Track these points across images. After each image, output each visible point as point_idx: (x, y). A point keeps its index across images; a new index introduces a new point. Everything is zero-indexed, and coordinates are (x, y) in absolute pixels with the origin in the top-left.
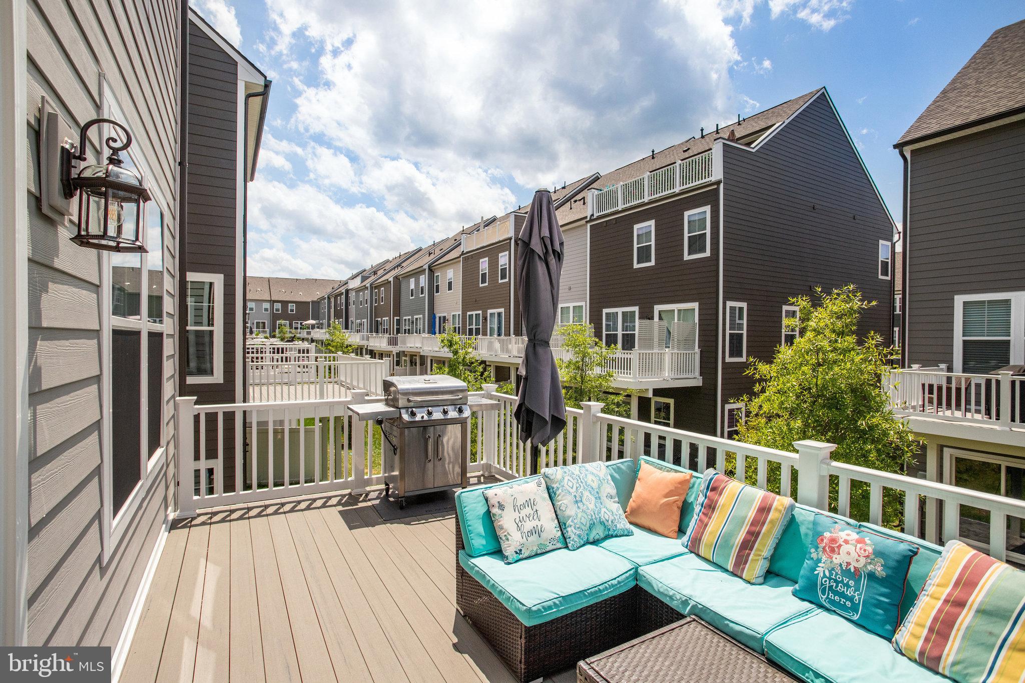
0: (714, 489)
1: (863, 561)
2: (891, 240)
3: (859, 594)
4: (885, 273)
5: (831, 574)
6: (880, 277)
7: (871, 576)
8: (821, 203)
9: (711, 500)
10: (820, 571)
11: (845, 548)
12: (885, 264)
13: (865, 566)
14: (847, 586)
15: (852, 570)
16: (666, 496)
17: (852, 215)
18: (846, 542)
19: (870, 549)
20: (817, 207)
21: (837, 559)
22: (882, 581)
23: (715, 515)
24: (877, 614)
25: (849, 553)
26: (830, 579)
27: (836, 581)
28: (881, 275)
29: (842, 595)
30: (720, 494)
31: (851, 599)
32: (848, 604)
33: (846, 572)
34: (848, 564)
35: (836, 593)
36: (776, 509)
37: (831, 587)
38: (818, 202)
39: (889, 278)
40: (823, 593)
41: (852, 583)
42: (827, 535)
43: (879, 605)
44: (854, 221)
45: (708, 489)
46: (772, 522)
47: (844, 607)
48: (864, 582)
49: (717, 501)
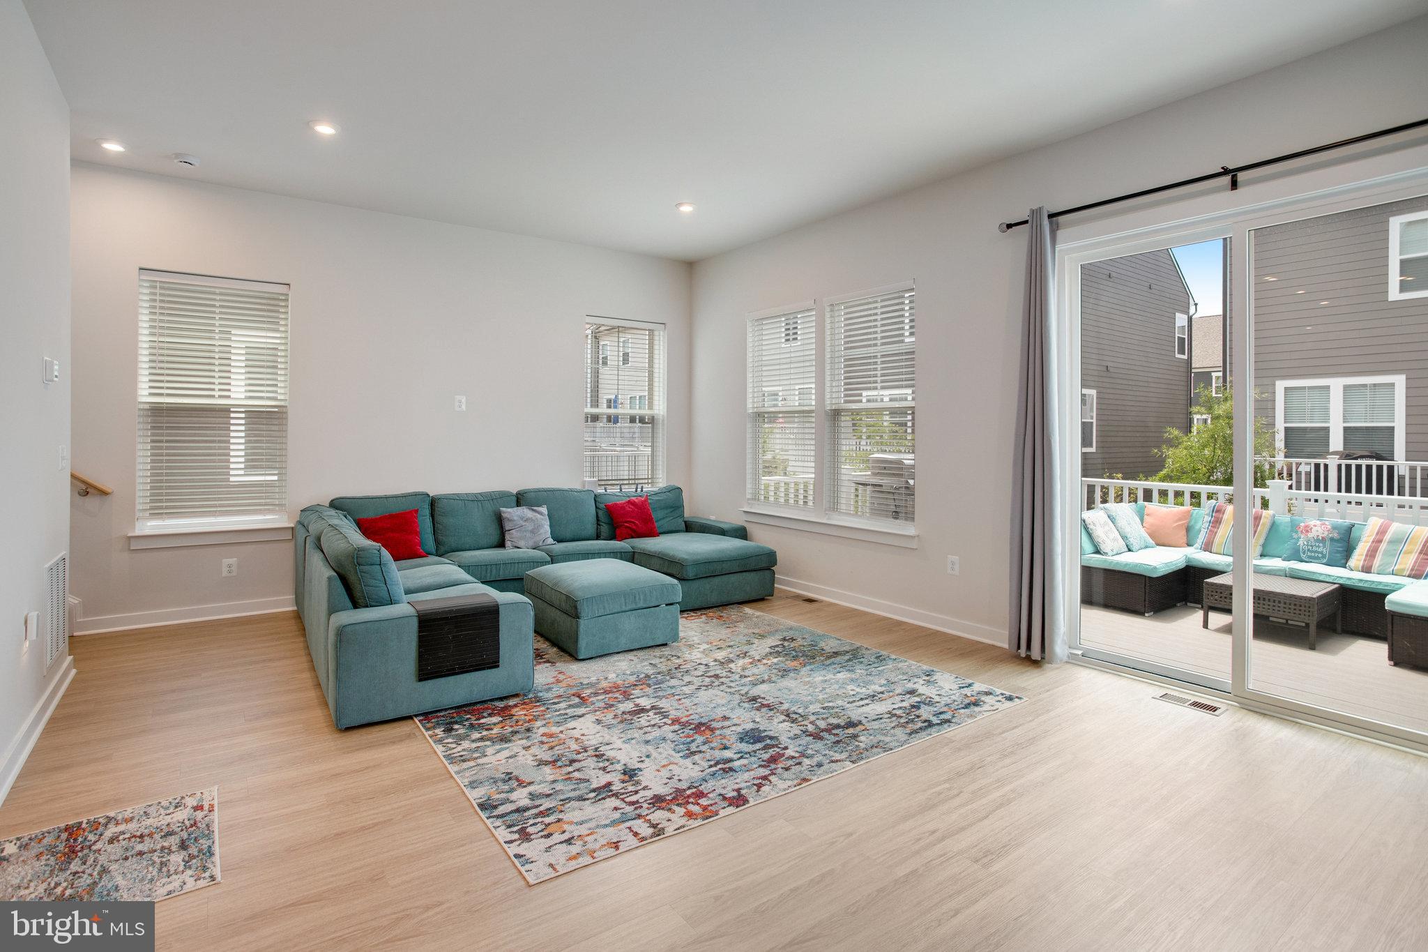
0: (1217, 511)
1: (1326, 533)
2: (1187, 313)
3: (1325, 550)
4: (1182, 351)
5: (1308, 542)
6: (1178, 356)
7: (1332, 539)
8: (1118, 271)
9: (1218, 518)
10: (1301, 543)
11: (1314, 529)
12: (1181, 340)
13: (1328, 535)
14: (1319, 547)
15: (1321, 538)
16: (1176, 521)
17: (1147, 284)
18: (1315, 526)
19: (1329, 527)
20: (1113, 274)
21: (1310, 535)
22: (1337, 541)
23: (1222, 526)
24: (1337, 557)
25: (1318, 531)
26: (1308, 545)
27: (1311, 546)
28: (1179, 353)
29: (1316, 552)
30: (1224, 513)
31: (1322, 553)
32: (1320, 555)
33: (1317, 540)
34: (1318, 536)
35: (1312, 552)
36: (1265, 517)
37: (1308, 550)
38: (1114, 269)
39: (1185, 357)
40: (1304, 553)
41: (1321, 545)
42: (1302, 524)
43: (1338, 552)
44: (1150, 291)
45: (1213, 511)
46: (1263, 524)
47: (1317, 558)
48: (1328, 543)
49: (1222, 518)
